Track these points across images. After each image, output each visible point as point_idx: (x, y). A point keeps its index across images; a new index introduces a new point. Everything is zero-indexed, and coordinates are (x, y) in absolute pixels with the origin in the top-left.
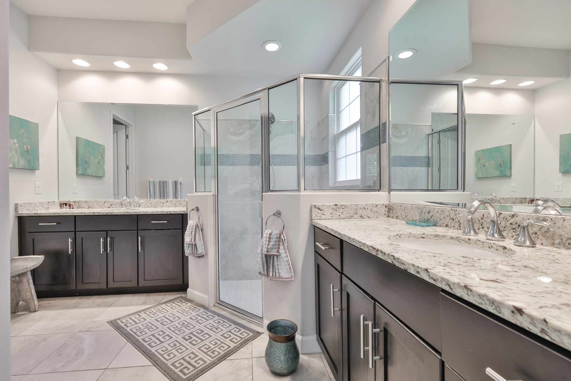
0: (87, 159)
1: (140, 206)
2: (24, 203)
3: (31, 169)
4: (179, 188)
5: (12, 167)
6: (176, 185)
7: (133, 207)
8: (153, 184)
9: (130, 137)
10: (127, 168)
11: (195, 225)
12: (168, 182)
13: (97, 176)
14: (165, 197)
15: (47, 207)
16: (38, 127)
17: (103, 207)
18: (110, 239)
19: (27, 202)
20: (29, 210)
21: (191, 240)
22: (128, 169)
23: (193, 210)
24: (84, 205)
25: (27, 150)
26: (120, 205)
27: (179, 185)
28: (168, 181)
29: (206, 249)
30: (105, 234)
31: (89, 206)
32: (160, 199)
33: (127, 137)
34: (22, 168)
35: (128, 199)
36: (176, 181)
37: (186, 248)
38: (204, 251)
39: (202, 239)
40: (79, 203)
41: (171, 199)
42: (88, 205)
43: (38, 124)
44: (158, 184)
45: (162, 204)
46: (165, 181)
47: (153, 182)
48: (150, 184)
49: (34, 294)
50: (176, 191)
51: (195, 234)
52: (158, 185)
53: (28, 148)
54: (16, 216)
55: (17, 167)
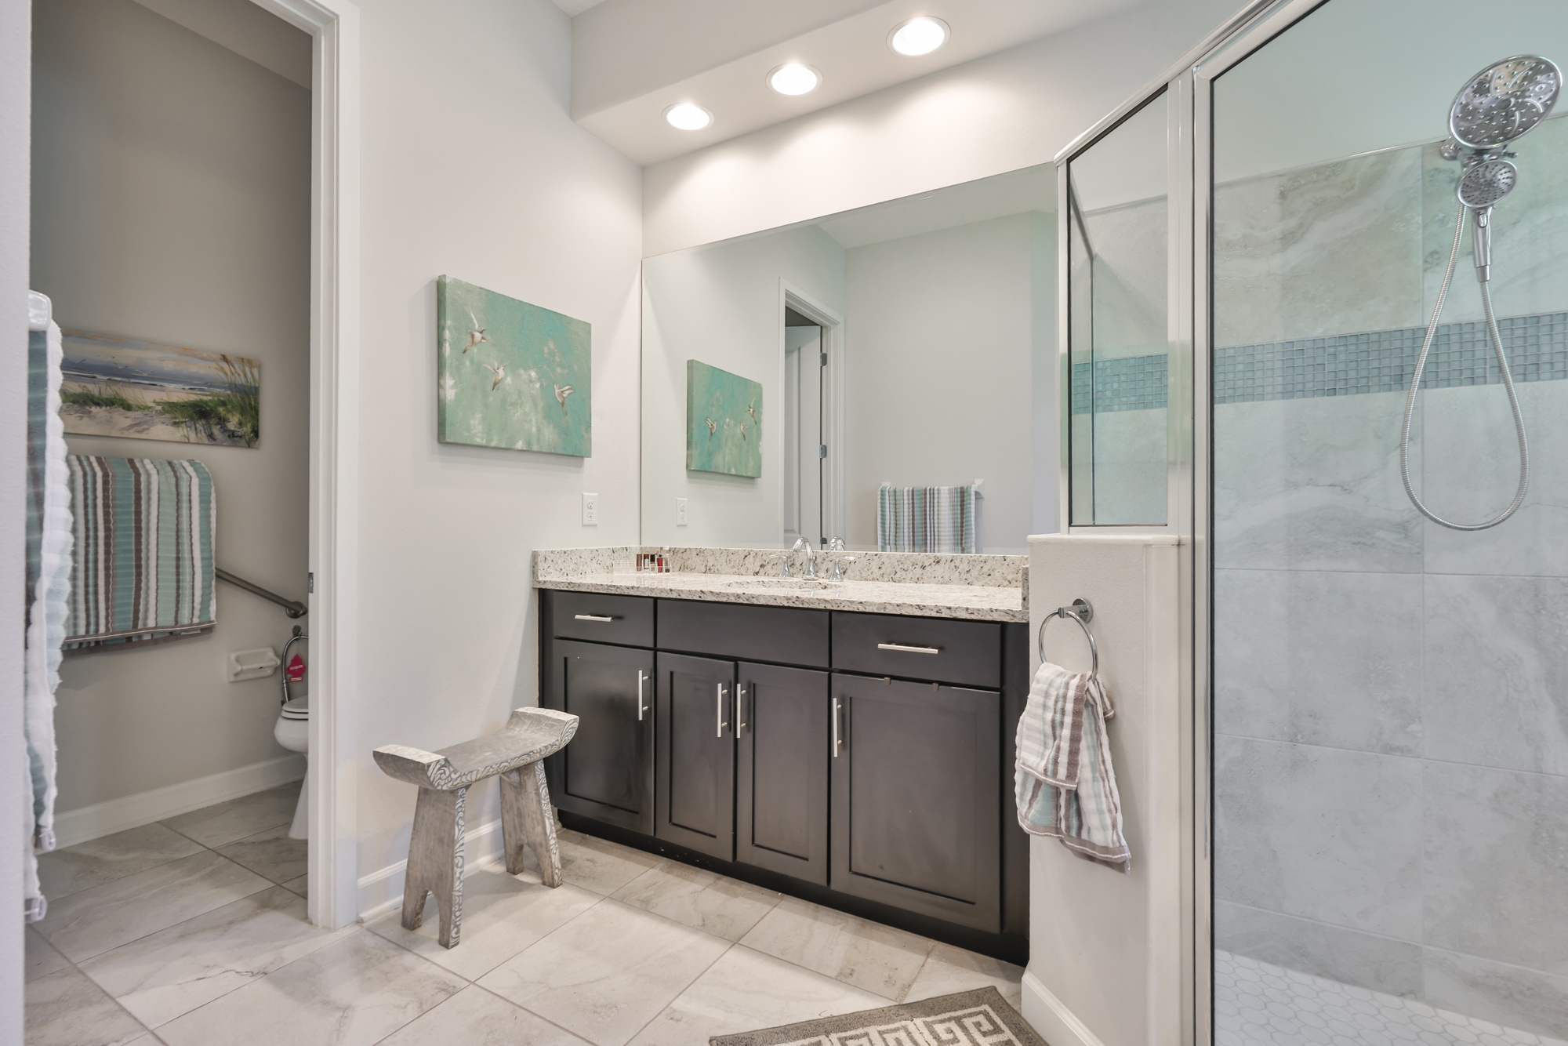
0: (715, 425)
1: (846, 574)
2: (552, 552)
3: (571, 454)
4: (973, 510)
5: (525, 449)
6: (962, 501)
7: (824, 576)
8: (892, 498)
9: (831, 359)
10: (824, 451)
11: (1071, 694)
12: (938, 494)
13: (740, 474)
14: (928, 545)
15: (609, 563)
16: (589, 332)
17: (742, 570)
18: (744, 691)
19: (559, 550)
20: (563, 571)
21: (1050, 767)
22: (825, 456)
23: (1060, 613)
24: (696, 561)
25: (560, 401)
26: (784, 567)
27: (973, 501)
28: (938, 490)
29: (1134, 831)
30: (732, 672)
31: (706, 566)
32: (914, 551)
33: (824, 359)
34: (548, 451)
35: (809, 549)
36: (962, 488)
37: (1022, 795)
38: (1124, 842)
39: (1111, 774)
40: (684, 560)
41: (945, 552)
42: (705, 563)
43: (590, 325)
44: (909, 499)
45: (919, 571)
46: (928, 489)
47: (892, 494)
48: (883, 499)
49: (551, 832)
50: (962, 523)
51: (1075, 740)
52: (909, 504)
53: (564, 395)
54: (534, 588)
55: (535, 448)
